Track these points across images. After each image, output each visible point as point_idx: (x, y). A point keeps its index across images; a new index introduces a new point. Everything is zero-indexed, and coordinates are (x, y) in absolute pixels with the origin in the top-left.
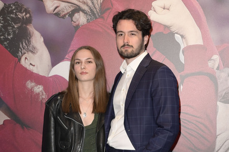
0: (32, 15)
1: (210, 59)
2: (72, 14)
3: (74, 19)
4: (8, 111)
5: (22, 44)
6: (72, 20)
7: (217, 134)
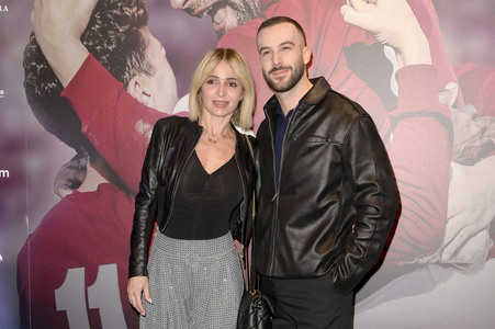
0: (147, 11)
1: (442, 90)
2: (213, 10)
3: (216, 18)
4: (106, 169)
5: (131, 59)
6: (213, 21)
7: (449, 216)
